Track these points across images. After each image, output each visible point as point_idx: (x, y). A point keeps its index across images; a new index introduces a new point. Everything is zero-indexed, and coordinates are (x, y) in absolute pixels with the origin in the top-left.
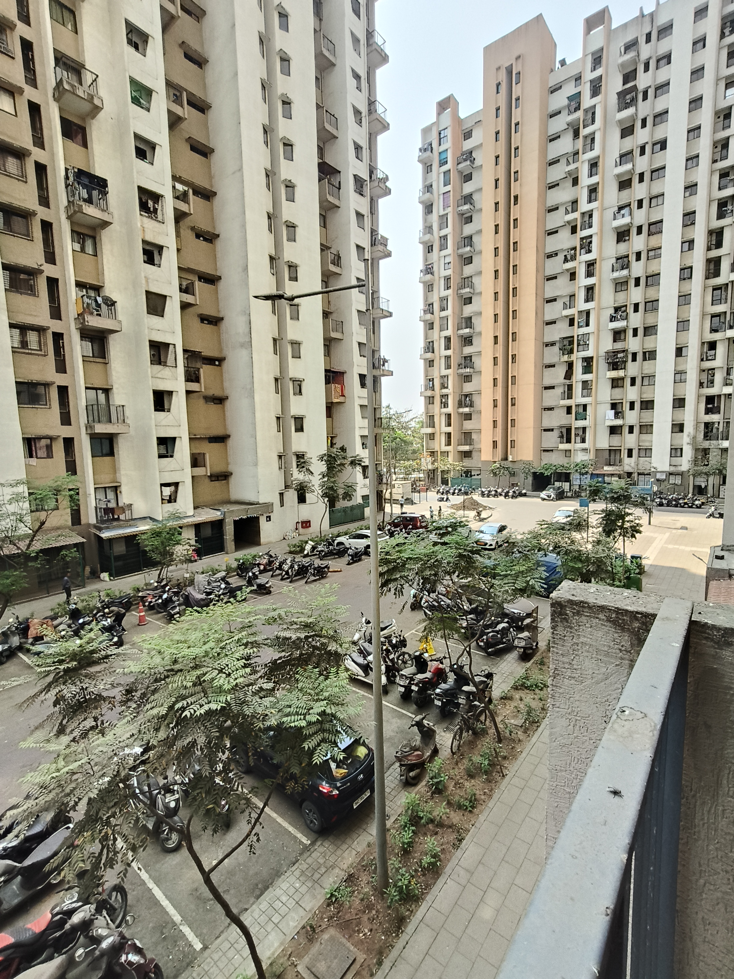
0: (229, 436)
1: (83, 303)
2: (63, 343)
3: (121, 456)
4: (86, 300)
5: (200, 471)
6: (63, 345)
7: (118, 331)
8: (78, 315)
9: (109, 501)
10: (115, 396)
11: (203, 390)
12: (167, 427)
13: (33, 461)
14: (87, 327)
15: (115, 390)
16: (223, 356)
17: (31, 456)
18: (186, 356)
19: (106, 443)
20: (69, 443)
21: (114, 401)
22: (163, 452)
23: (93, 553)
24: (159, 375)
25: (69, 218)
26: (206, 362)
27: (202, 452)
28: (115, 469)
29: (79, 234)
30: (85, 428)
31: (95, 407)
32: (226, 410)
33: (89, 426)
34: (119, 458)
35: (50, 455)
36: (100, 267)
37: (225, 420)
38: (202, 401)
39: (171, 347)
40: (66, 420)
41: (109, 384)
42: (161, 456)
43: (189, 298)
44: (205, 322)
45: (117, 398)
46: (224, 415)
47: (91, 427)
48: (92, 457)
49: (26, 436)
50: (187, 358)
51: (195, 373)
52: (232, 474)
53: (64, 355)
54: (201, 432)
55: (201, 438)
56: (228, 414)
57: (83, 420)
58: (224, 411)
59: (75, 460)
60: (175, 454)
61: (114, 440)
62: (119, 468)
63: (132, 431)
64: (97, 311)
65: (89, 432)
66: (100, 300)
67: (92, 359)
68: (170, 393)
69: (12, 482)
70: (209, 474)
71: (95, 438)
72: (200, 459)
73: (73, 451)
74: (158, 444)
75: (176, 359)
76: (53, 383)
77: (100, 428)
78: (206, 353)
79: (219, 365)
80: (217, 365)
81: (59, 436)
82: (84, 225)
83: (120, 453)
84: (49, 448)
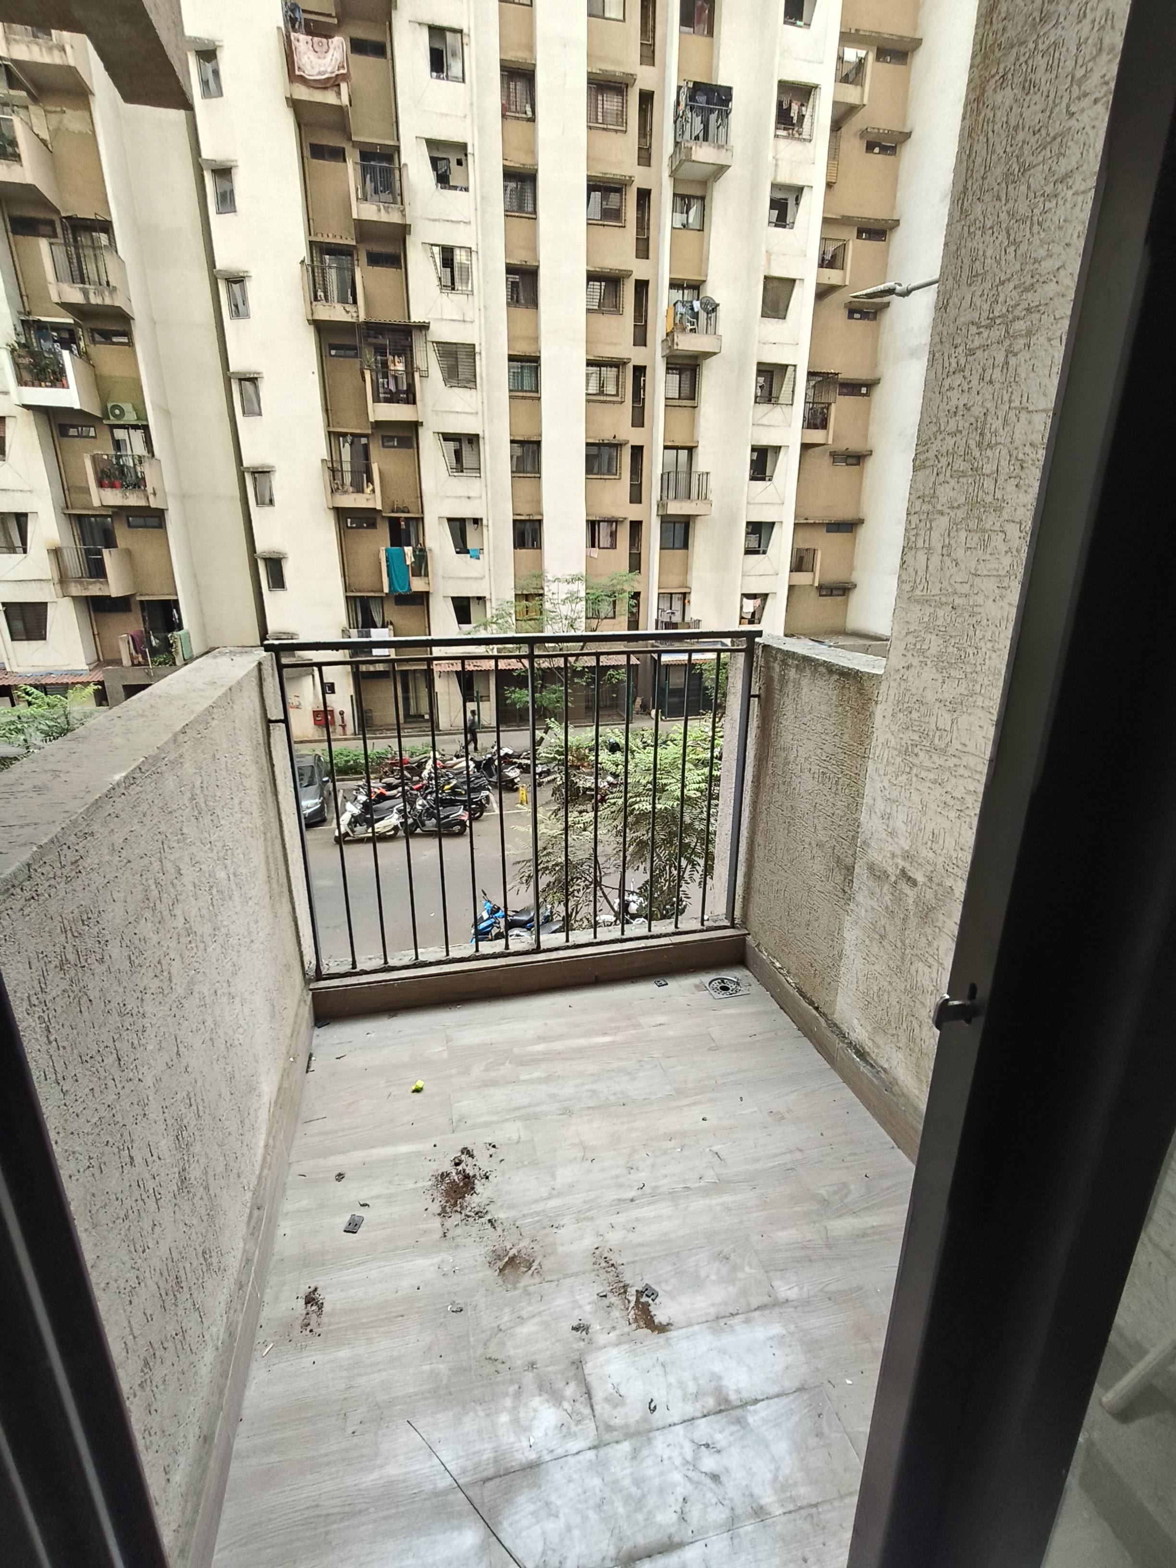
0: (861, 522)
1: (676, 314)
2: (644, 381)
3: (696, 549)
4: (680, 309)
5: (803, 578)
6: (644, 385)
7: (715, 354)
8: (667, 335)
9: (673, 613)
10: (700, 457)
11: (830, 442)
12: (764, 506)
13: (595, 552)
14: (677, 352)
15: (700, 448)
16: (877, 376)
17: (593, 546)
18: (812, 383)
19: (679, 528)
20: (636, 527)
21: (697, 467)
22: (754, 545)
23: (645, 679)
24: (764, 421)
25: (673, 174)
26: (845, 390)
27: (813, 547)
28: (686, 569)
29: (683, 197)
30: (656, 507)
31: (672, 476)
32: (865, 475)
33: (661, 505)
34: (693, 552)
35: (613, 546)
36: (705, 248)
37: (860, 492)
38: (827, 460)
39: (790, 369)
40: (636, 496)
41: (695, 439)
42: (748, 552)
43: (833, 276)
44: (857, 316)
45: (702, 463)
46: (860, 485)
47: (663, 505)
48: (661, 548)
49: (590, 518)
50: (814, 386)
51: (822, 413)
52: (855, 586)
53: (644, 399)
54: (818, 512)
55: (815, 523)
56: (867, 482)
57: (656, 495)
58: (861, 478)
59: (640, 554)
60: (770, 550)
61: (691, 524)
62: (691, 568)
63: (715, 512)
64: (692, 324)
65: (660, 513)
66: (697, 305)
67: (676, 403)
68: (777, 449)
69: (568, 577)
70: (816, 584)
71: (667, 521)
72: (807, 558)
73: (640, 540)
74: (747, 533)
75: (793, 391)
76: (627, 442)
77: (675, 508)
78: (848, 373)
79: (867, 394)
80: (863, 395)
81: (625, 519)
82: (692, 181)
83: (696, 544)
84: (613, 535)
